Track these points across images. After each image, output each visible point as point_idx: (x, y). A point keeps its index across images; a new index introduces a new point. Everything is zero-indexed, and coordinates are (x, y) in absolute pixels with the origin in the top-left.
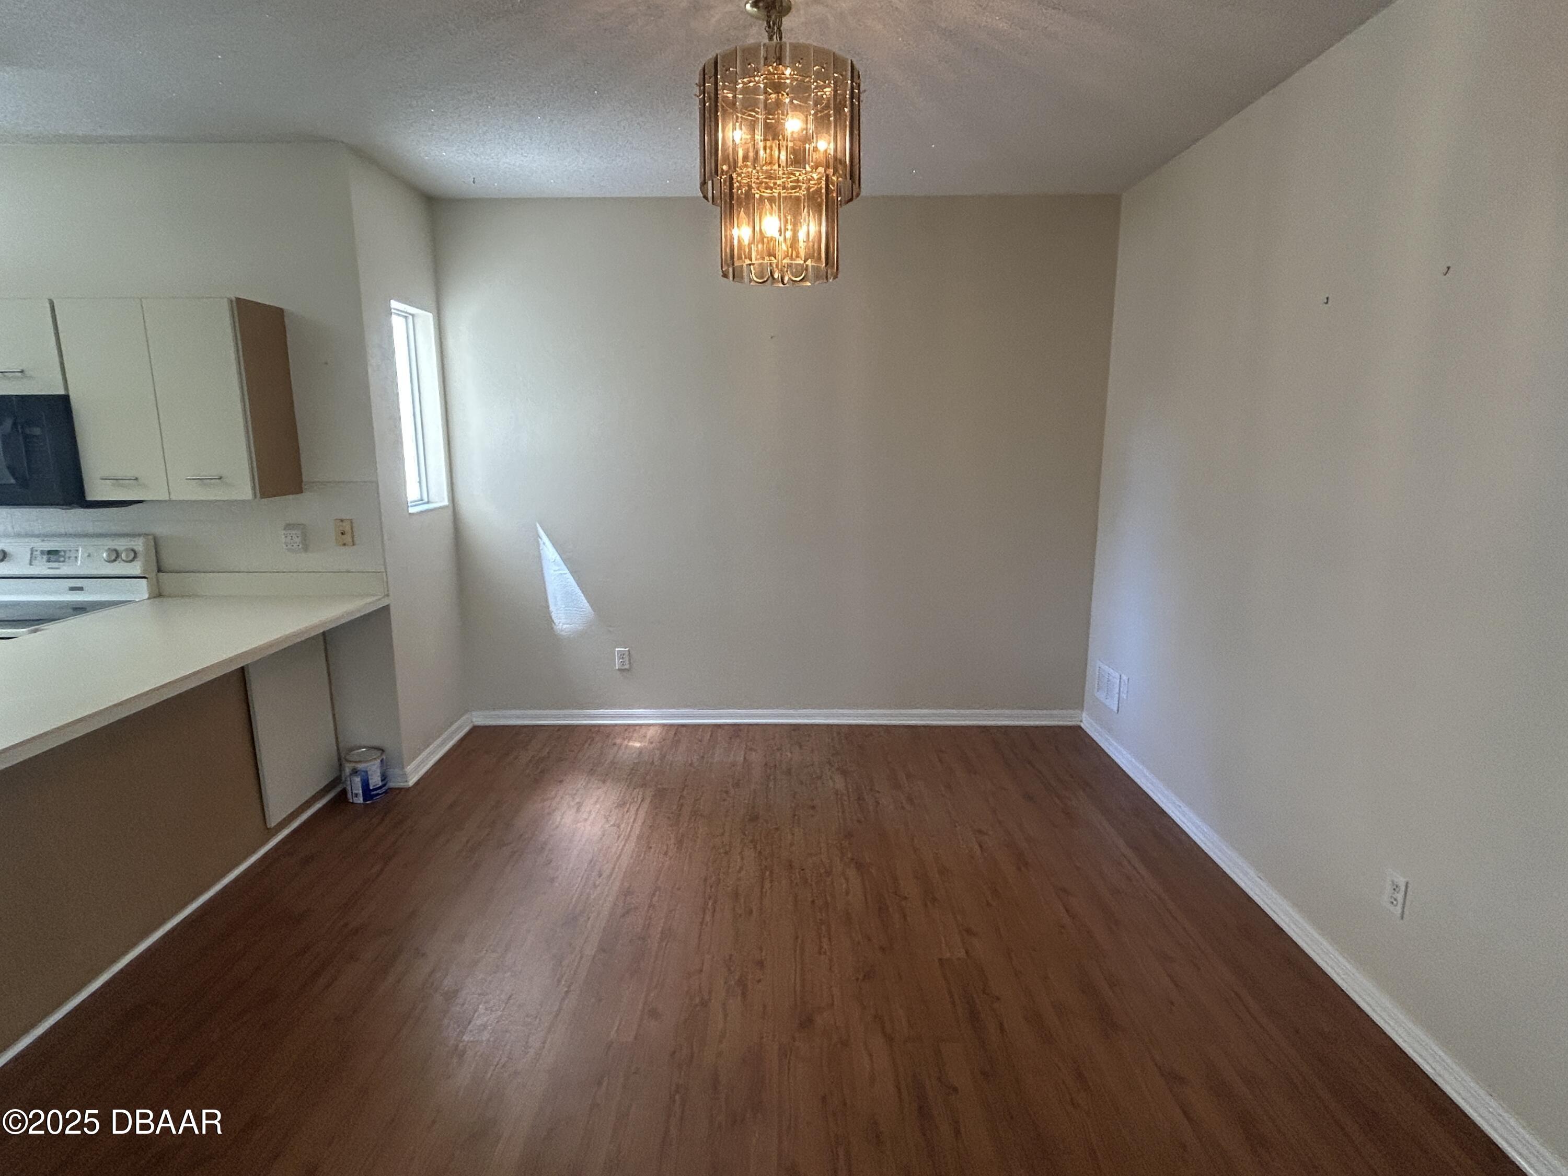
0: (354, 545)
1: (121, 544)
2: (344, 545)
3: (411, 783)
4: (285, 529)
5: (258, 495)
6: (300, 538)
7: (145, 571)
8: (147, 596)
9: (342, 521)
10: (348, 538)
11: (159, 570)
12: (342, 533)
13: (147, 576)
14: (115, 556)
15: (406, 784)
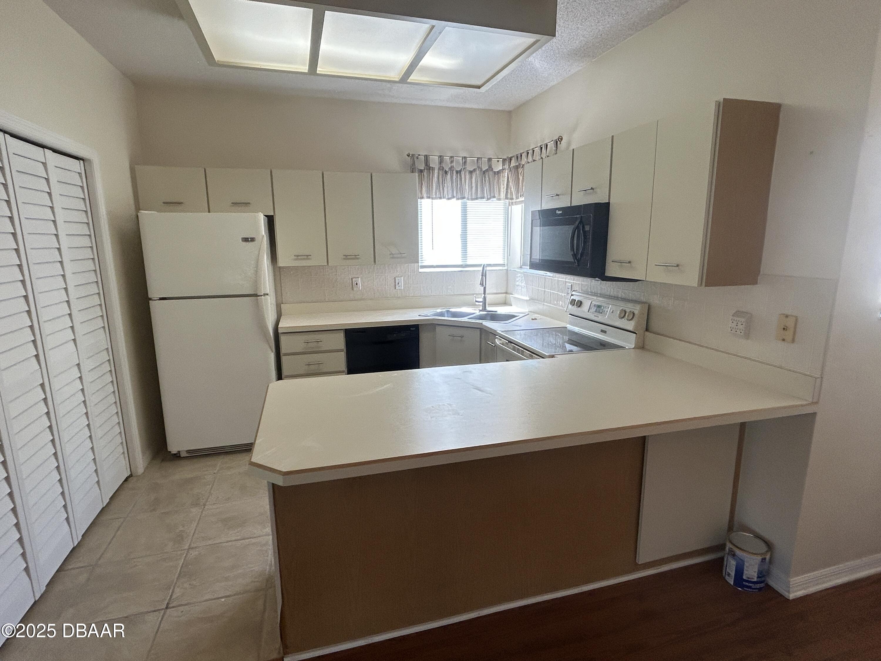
0: (793, 341)
1: (629, 307)
2: (784, 340)
3: (792, 596)
4: (733, 316)
5: (704, 284)
6: (743, 326)
7: (636, 327)
8: (633, 346)
9: (787, 316)
10: (789, 335)
11: (647, 330)
12: (784, 329)
13: (636, 332)
14: (623, 315)
15: (787, 594)
